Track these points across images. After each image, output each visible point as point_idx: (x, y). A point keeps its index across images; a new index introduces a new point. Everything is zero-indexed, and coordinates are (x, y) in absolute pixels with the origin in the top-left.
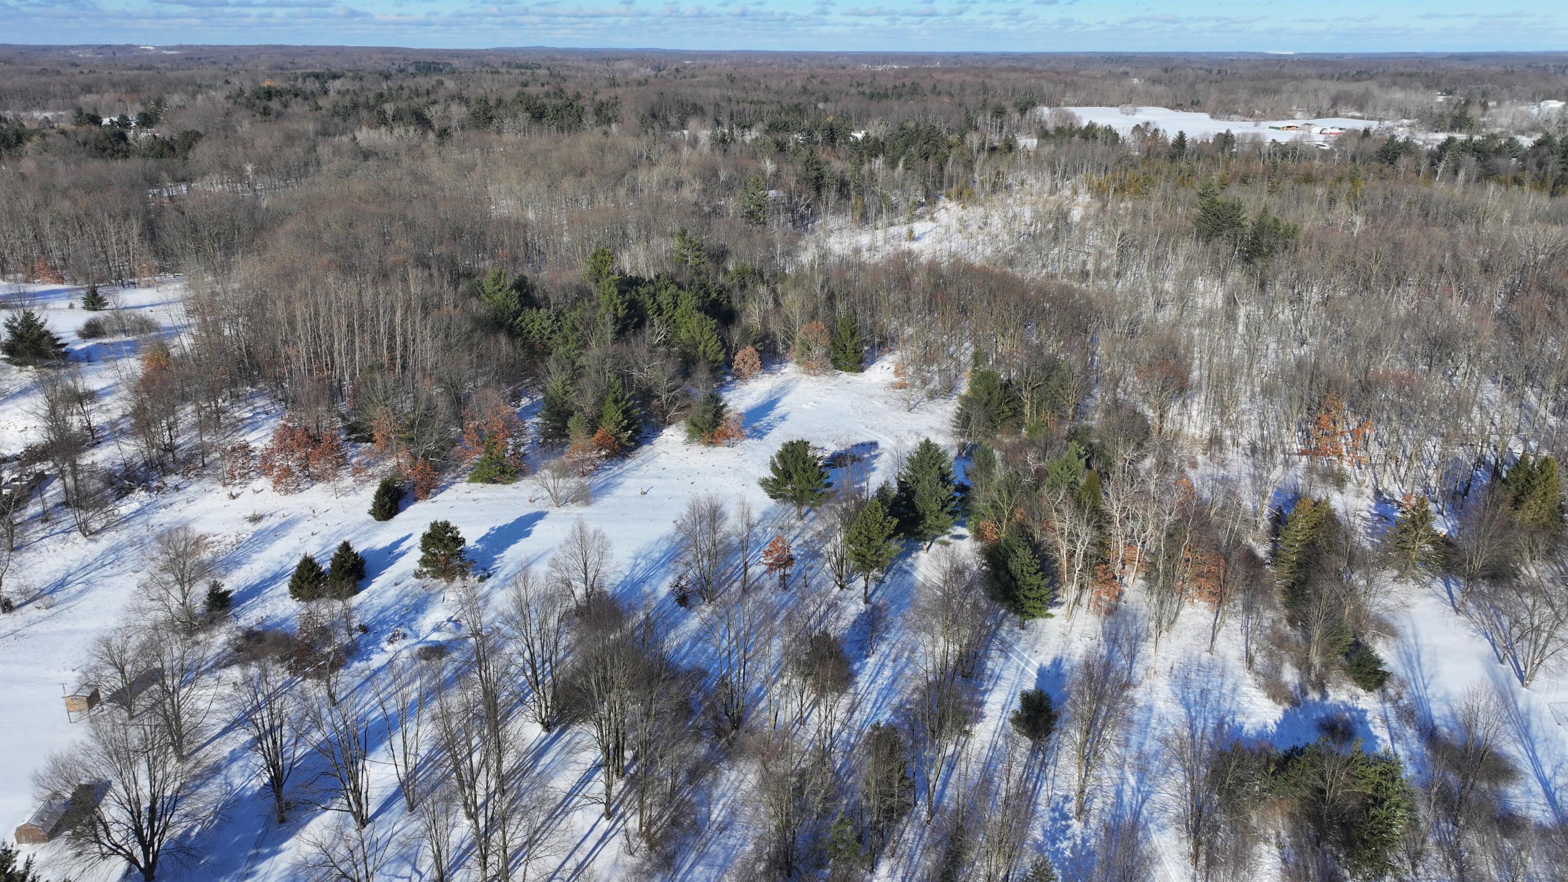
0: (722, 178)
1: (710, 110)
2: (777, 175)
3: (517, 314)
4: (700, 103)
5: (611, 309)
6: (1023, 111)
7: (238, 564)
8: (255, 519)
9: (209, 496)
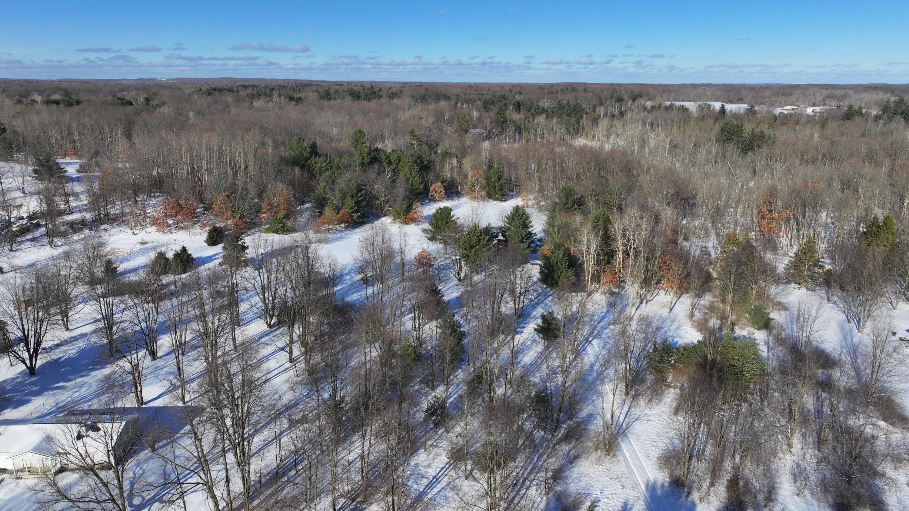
0: (446, 117)
1: (454, 98)
2: (480, 119)
3: (307, 159)
4: (447, 94)
5: (361, 158)
6: (634, 100)
7: (127, 260)
8: (142, 243)
9: (122, 234)
